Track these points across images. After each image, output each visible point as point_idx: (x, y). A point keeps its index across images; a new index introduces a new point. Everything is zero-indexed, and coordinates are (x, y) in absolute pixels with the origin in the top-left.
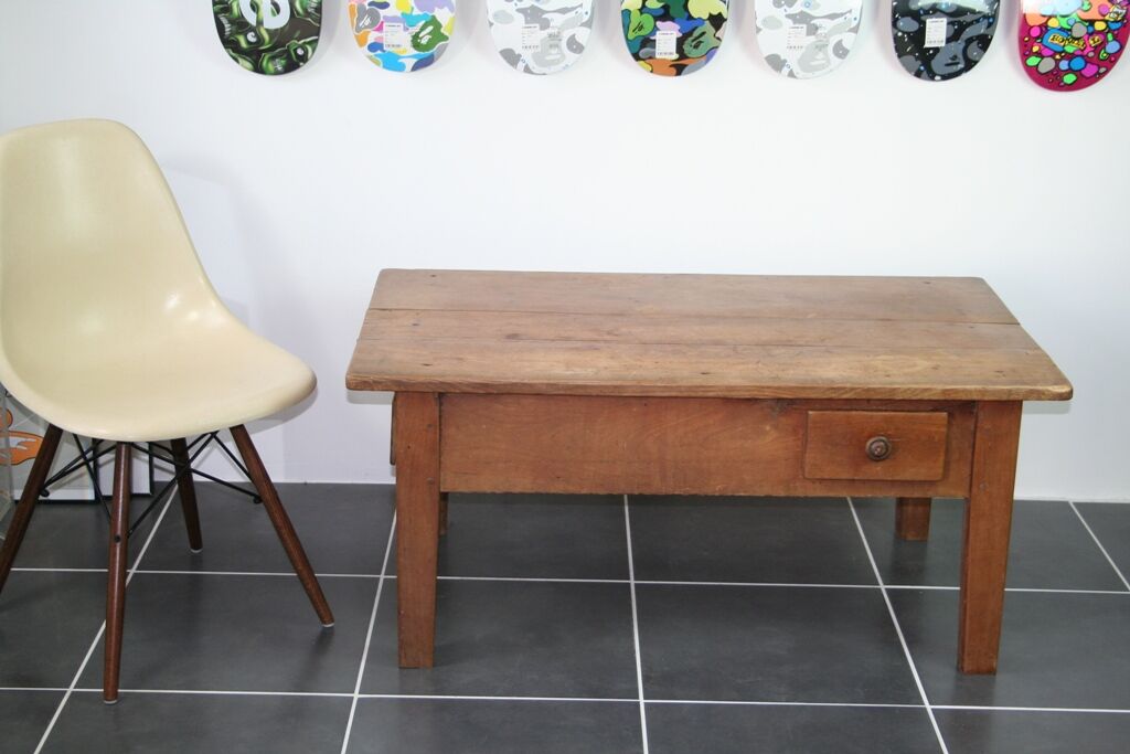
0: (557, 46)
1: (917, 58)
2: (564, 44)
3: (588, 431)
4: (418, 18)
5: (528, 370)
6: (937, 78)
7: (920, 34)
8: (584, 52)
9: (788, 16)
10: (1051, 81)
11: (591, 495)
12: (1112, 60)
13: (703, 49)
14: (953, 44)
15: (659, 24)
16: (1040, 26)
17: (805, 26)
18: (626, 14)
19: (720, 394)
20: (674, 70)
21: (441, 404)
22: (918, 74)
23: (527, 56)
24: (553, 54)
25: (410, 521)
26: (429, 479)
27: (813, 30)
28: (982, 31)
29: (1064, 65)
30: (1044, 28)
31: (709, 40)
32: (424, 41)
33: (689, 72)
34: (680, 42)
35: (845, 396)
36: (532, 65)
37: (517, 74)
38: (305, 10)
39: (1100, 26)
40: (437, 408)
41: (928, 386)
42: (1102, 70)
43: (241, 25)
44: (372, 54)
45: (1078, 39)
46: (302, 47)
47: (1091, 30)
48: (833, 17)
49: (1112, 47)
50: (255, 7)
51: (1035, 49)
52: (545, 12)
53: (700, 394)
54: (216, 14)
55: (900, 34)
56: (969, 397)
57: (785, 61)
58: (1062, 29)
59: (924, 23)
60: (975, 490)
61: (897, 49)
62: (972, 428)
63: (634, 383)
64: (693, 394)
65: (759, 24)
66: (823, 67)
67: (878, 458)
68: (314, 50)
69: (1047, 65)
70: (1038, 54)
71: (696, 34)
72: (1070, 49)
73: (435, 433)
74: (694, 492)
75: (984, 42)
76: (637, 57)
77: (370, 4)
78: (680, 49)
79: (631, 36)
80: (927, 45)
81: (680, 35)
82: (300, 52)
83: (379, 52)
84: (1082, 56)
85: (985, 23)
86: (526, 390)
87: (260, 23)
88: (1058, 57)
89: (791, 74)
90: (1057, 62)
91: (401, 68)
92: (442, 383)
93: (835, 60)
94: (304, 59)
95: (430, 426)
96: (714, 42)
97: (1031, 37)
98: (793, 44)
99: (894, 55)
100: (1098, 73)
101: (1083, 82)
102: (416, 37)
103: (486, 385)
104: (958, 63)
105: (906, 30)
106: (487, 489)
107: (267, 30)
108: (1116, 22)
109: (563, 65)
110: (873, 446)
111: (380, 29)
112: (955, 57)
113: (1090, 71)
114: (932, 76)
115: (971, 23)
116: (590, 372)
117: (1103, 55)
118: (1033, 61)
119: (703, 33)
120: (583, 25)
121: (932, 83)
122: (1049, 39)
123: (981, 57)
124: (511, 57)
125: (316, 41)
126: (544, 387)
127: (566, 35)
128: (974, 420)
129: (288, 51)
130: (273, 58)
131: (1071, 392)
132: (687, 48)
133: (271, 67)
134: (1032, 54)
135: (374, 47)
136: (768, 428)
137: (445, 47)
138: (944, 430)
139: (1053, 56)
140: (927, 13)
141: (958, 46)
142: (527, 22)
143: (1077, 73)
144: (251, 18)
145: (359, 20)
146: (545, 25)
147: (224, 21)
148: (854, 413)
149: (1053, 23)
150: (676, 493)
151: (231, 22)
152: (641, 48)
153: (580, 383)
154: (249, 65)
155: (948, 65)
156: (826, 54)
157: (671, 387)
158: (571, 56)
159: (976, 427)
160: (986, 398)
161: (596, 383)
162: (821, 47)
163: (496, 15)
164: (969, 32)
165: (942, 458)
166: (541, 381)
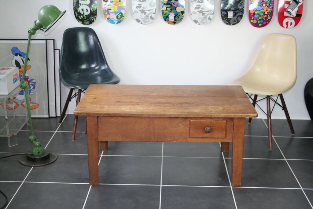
0: (148, 18)
1: (227, 20)
2: (149, 18)
4: (118, 12)
5: (120, 110)
6: (231, 25)
7: (227, 15)
8: (154, 19)
9: (198, 11)
10: (256, 25)
12: (269, 21)
13: (180, 19)
14: (234, 17)
15: (170, 13)
16: (253, 13)
17: (202, 13)
18: (163, 11)
19: (168, 116)
20: (173, 23)
21: (98, 119)
22: (227, 24)
23: (141, 20)
24: (147, 20)
25: (91, 148)
26: (95, 138)
27: (203, 14)
28: (241, 14)
29: (259, 22)
30: (254, 14)
31: (181, 17)
32: (119, 17)
33: (177, 24)
34: (175, 17)
35: (199, 117)
36: (143, 22)
37: (139, 24)
38: (93, 11)
39: (266, 13)
40: (97, 120)
41: (220, 114)
42: (267, 23)
43: (80, 14)
44: (108, 20)
45: (262, 16)
46: (93, 19)
47: (264, 14)
48: (208, 11)
49: (269, 18)
50: (82, 10)
51: (252, 18)
52: (145, 11)
53: (163, 116)
54: (74, 12)
55: (222, 15)
56: (231, 117)
57: (198, 21)
58: (258, 14)
59: (228, 13)
60: (234, 140)
61: (222, 18)
62: (233, 124)
63: (146, 113)
64: (161, 116)
65: (192, 13)
66: (206, 22)
67: (208, 132)
68: (95, 19)
69: (255, 22)
70: (253, 19)
71: (178, 15)
72: (260, 18)
73: (97, 126)
75: (241, 17)
76: (165, 20)
77: (107, 9)
78: (175, 19)
79: (164, 16)
80: (229, 17)
81: (174, 15)
82: (92, 20)
83: (109, 20)
84: (263, 20)
85: (241, 13)
86: (119, 115)
87: (84, 13)
88: (257, 20)
89: (199, 24)
90: (257, 21)
91: (114, 23)
92: (98, 114)
93: (209, 21)
94: (93, 21)
95: (95, 124)
96: (182, 17)
97: (251, 15)
98: (199, 17)
99: (221, 19)
100: (266, 23)
101: (263, 26)
102: (117, 16)
103: (108, 114)
104: (235, 22)
105: (224, 14)
106: (110, 140)
107: (85, 15)
108: (270, 12)
109: (149, 22)
110: (207, 129)
111: (109, 15)
112: (235, 20)
113: (265, 23)
114: (230, 24)
115: (238, 13)
116: (135, 111)
117: (267, 19)
118: (252, 21)
119: (179, 15)
120: (154, 13)
121: (230, 26)
122: (255, 16)
123: (240, 20)
124: (138, 21)
125: (96, 17)
127: (150, 16)
129: (90, 20)
130: (86, 21)
131: (257, 115)
132: (176, 18)
133: (86, 23)
134: (251, 19)
135: (108, 19)
136: (181, 125)
137: (123, 19)
138: (225, 125)
139: (256, 20)
140: (228, 10)
141: (235, 18)
142: (141, 13)
143: (262, 23)
144: (82, 12)
145: (105, 13)
146: (145, 13)
147: (76, 13)
148: (202, 121)
149: (256, 12)
151: (78, 13)
152: (166, 18)
153: (132, 113)
154: (81, 23)
155: (233, 22)
156: (206, 19)
158: (151, 20)
160: (236, 117)
161: (136, 113)
162: (205, 18)
163: (134, 12)
164: (238, 15)
165: (225, 132)
166: (123, 113)
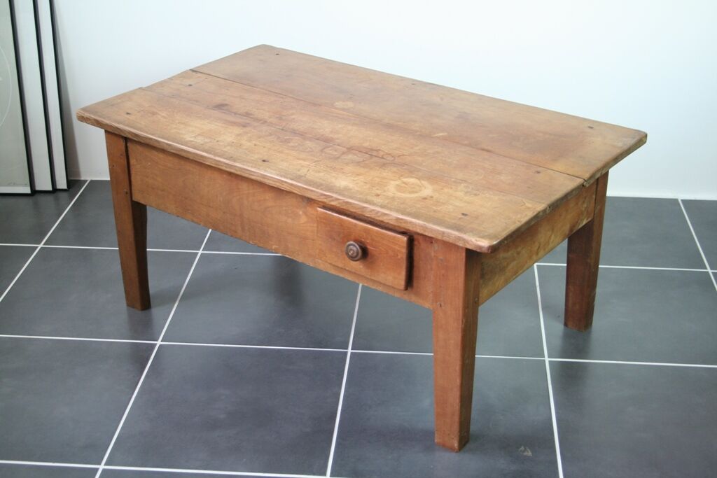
19: (258, 179)
35: (333, 203)
40: (124, 144)
53: (247, 175)
60: (434, 305)
67: (352, 258)
73: (125, 160)
95: (121, 155)
110: (349, 248)
128: (433, 249)
138: (404, 250)
165: (404, 273)
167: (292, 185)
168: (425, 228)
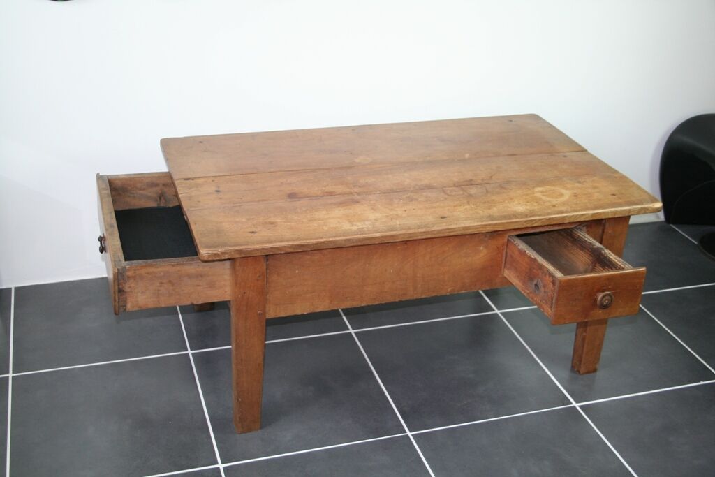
3: (367, 265)
11: (368, 306)
21: (268, 262)
25: (246, 341)
26: (258, 312)
40: (265, 264)
73: (263, 281)
74: (434, 295)
92: (271, 248)
95: (259, 276)
103: (303, 246)
106: (299, 312)
126: (343, 242)
128: (601, 228)
136: (482, 248)
150: (423, 296)
157: (428, 232)
159: (603, 232)
167: (496, 224)
168: (615, 212)
